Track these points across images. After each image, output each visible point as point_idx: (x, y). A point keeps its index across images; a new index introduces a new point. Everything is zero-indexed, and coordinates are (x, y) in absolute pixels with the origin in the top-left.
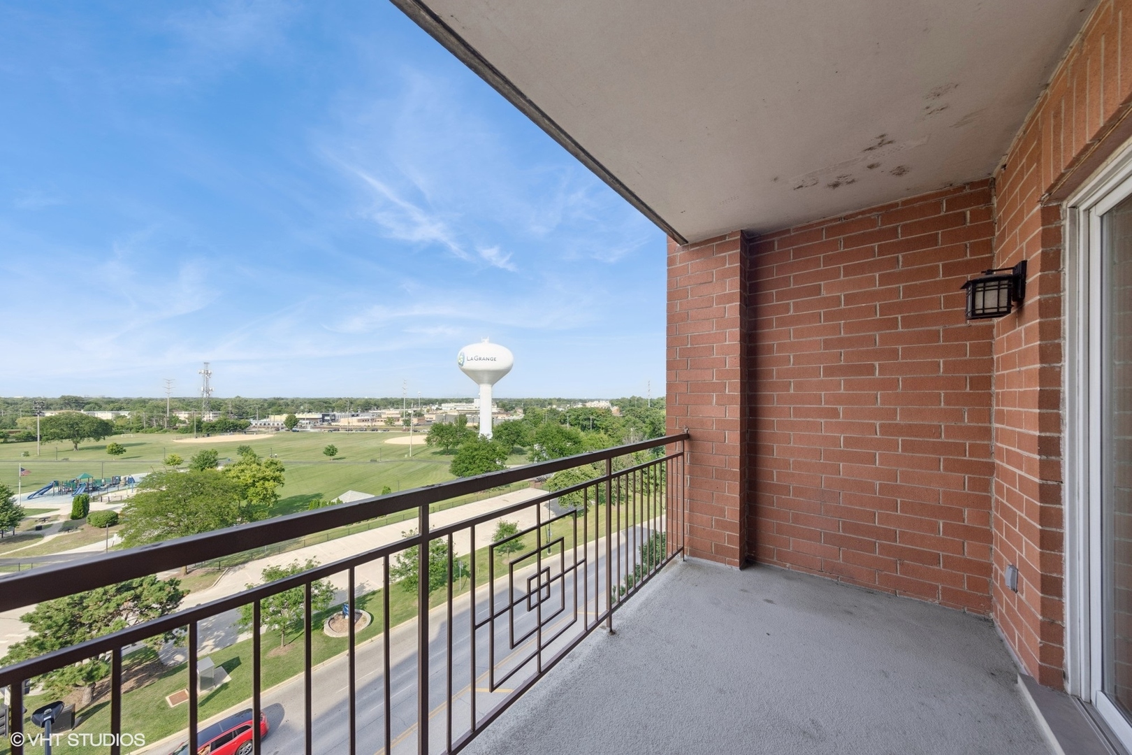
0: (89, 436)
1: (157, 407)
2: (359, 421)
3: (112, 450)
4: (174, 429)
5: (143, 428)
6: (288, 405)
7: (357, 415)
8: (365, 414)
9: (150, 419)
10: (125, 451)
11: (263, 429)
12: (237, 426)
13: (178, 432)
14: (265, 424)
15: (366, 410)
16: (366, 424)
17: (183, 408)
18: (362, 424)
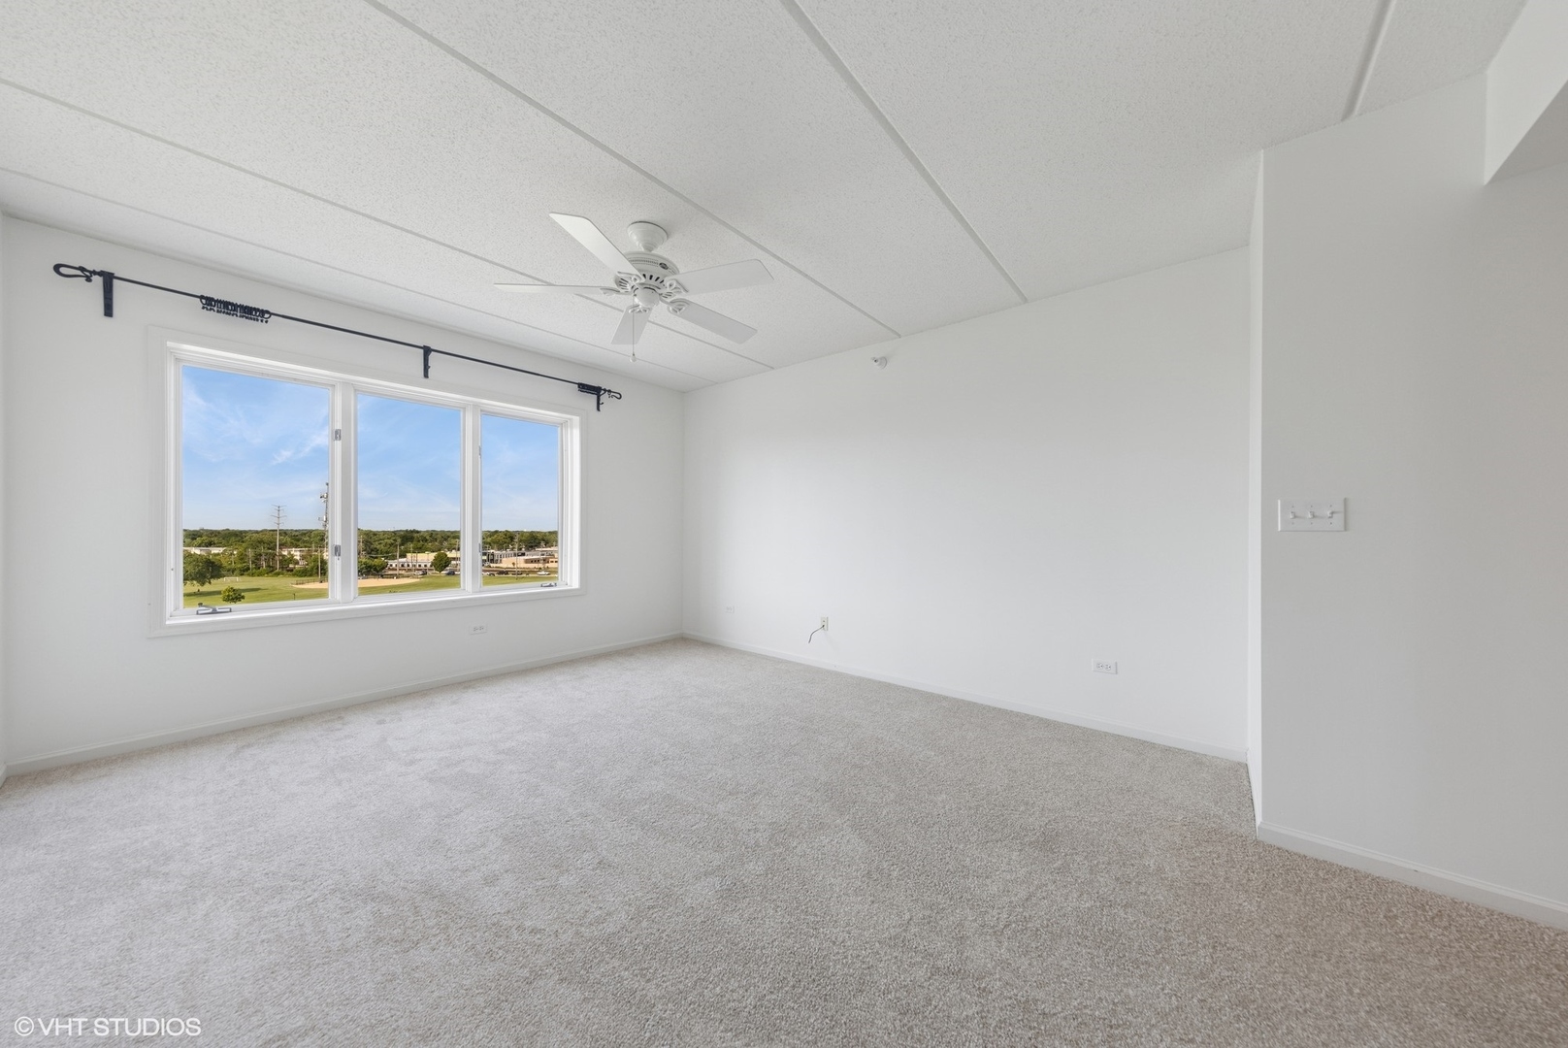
0: (193, 579)
1: (261, 542)
2: (527, 561)
3: (228, 596)
4: (288, 571)
5: (249, 569)
6: (426, 540)
7: (523, 554)
8: (532, 552)
10: (243, 597)
11: (403, 572)
12: (370, 567)
13: (294, 575)
14: (403, 566)
15: (532, 547)
16: (536, 565)
17: (292, 543)
18: (532, 566)
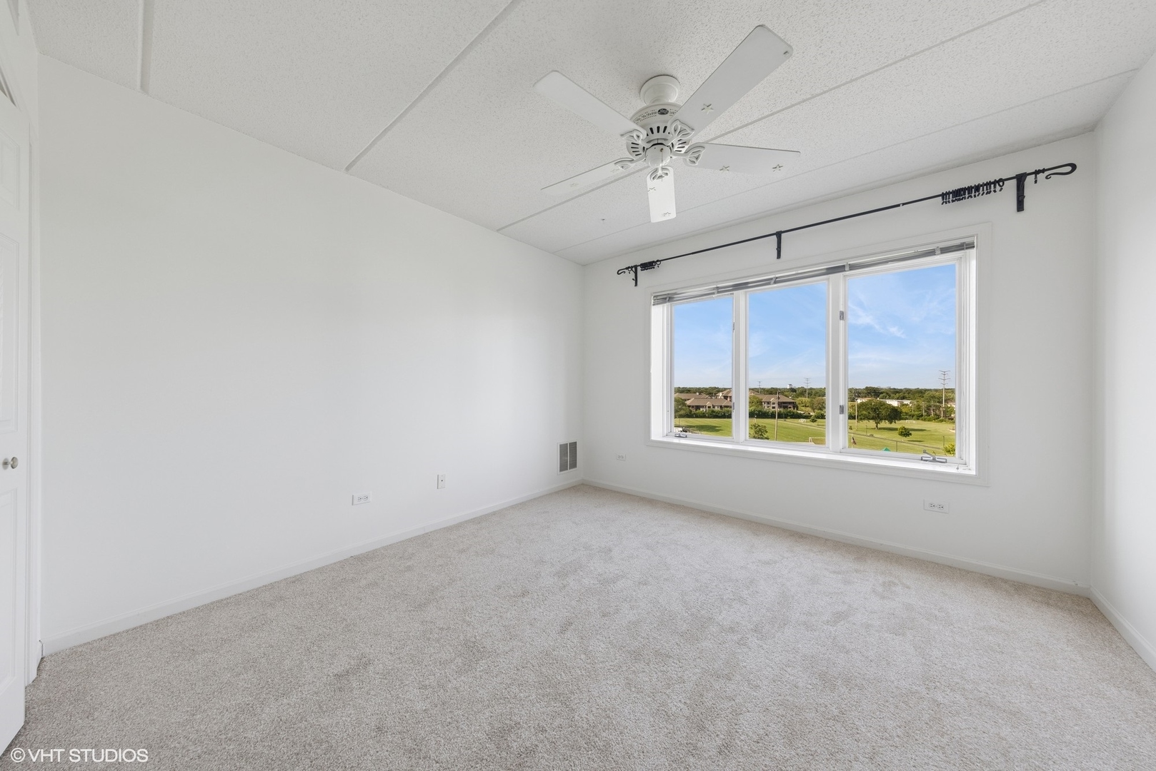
9: (928, 408)
